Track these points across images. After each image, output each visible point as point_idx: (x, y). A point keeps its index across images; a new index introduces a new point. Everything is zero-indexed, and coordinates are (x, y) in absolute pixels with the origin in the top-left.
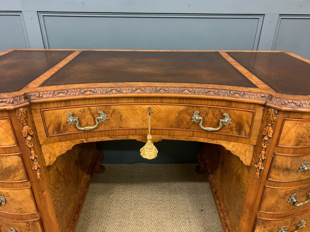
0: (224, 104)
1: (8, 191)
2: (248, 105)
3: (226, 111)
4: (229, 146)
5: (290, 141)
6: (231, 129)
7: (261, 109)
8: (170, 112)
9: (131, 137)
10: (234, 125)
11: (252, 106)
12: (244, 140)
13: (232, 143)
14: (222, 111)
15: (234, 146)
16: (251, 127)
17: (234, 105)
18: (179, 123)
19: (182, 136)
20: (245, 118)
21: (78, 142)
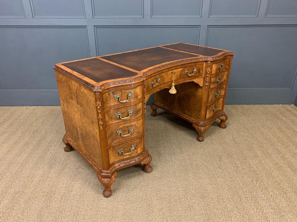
0: (194, 64)
1: (135, 123)
2: (201, 62)
3: (195, 67)
4: (196, 81)
5: (214, 72)
6: (196, 73)
7: (205, 63)
8: (178, 72)
9: (166, 87)
10: (197, 71)
11: (202, 62)
12: (200, 77)
13: (196, 79)
14: (194, 67)
15: (197, 80)
16: (202, 70)
17: (197, 63)
18: (181, 76)
19: (181, 81)
20: (200, 68)
21: (151, 94)
